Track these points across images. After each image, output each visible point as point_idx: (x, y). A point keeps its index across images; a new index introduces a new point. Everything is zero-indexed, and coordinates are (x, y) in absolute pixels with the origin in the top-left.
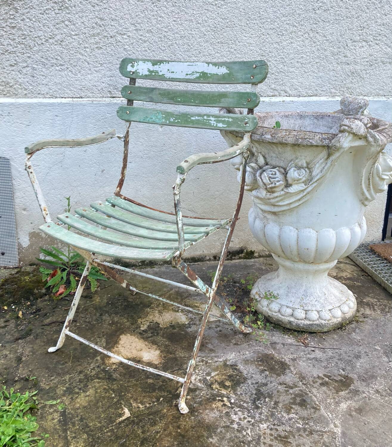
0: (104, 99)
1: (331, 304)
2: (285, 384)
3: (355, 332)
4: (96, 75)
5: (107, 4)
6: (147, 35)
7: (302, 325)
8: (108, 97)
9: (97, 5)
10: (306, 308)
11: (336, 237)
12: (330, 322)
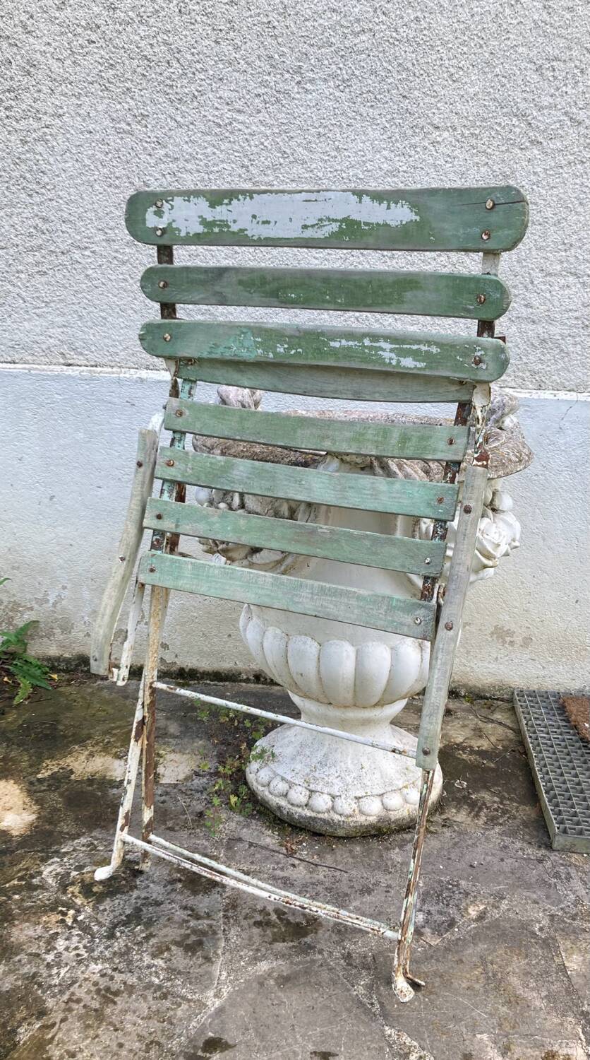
0: (52, 367)
1: (365, 786)
2: (192, 910)
3: (400, 849)
4: (37, 323)
5: (53, 191)
6: (127, 250)
7: (296, 817)
8: (59, 364)
9: (37, 193)
10: (312, 787)
11: (356, 658)
12: (350, 819)
